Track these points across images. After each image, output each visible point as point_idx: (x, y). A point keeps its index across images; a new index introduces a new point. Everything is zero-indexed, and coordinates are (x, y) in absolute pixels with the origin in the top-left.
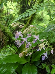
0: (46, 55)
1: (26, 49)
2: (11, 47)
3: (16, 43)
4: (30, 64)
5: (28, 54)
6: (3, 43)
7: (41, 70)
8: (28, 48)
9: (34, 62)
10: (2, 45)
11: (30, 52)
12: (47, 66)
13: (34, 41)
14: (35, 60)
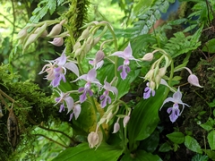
0: (177, 99)
1: (105, 109)
2: (48, 130)
3: (62, 106)
4: (132, 155)
5: (116, 125)
6: (12, 125)
7: (169, 157)
8: (108, 105)
9: (141, 142)
10: (12, 132)
11: (120, 117)
12: (186, 135)
13: (121, 70)
14: (144, 134)
